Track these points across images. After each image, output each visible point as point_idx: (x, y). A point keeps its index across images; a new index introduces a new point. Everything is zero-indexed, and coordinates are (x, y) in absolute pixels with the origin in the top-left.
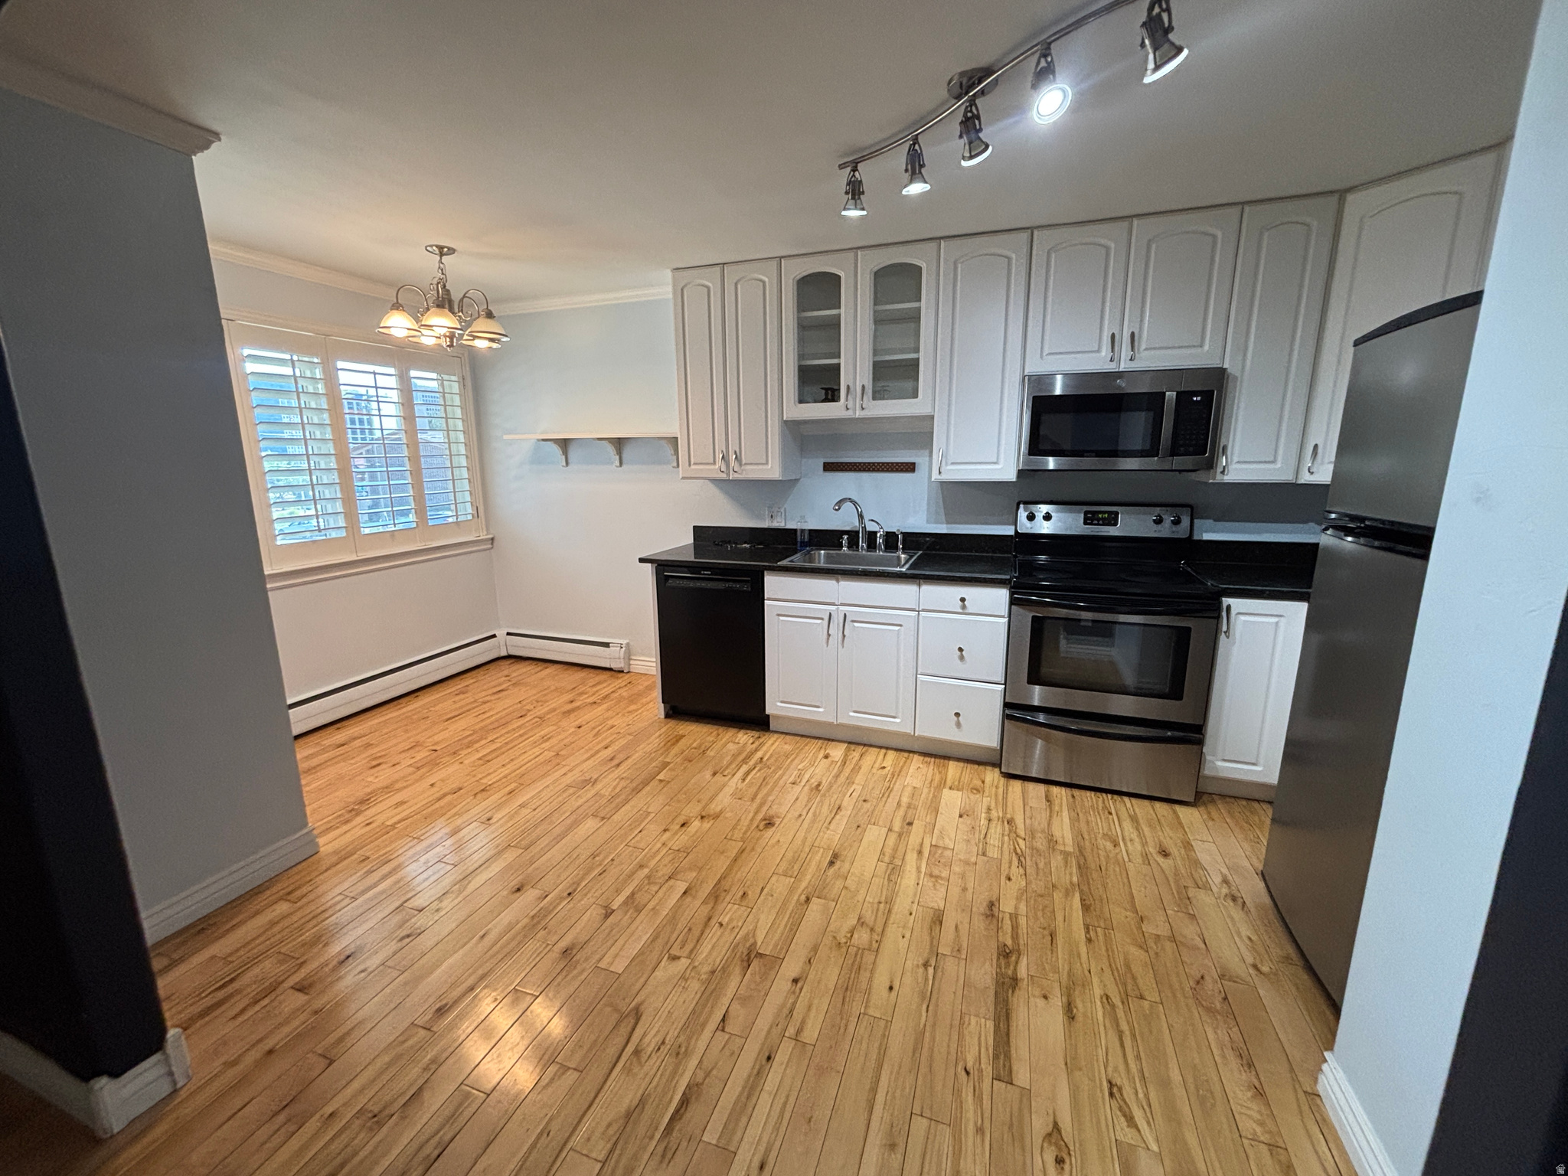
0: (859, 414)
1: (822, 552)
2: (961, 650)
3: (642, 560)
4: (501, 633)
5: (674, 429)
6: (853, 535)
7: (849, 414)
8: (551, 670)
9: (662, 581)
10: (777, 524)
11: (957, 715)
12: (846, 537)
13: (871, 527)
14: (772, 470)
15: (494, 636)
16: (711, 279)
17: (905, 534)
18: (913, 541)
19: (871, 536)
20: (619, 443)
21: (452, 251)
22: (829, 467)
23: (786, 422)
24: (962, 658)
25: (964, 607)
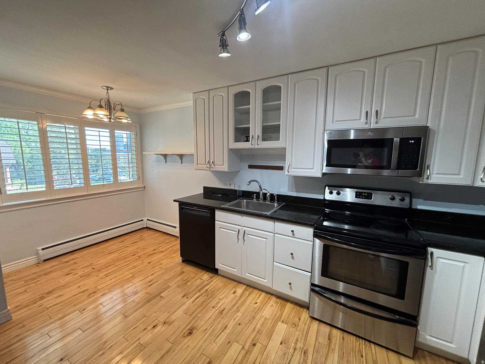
0: (256, 147)
1: (245, 200)
2: (292, 254)
3: (174, 201)
4: (145, 219)
5: (192, 151)
6: (258, 194)
7: (252, 147)
8: (158, 234)
9: (181, 209)
10: (232, 187)
11: (290, 284)
12: (255, 195)
13: (264, 191)
14: (225, 168)
15: (143, 220)
16: (204, 96)
17: (278, 195)
18: (281, 198)
19: (265, 195)
20: (181, 156)
21: (112, 89)
22: (251, 167)
23: (230, 149)
24: (293, 258)
25: (293, 234)
